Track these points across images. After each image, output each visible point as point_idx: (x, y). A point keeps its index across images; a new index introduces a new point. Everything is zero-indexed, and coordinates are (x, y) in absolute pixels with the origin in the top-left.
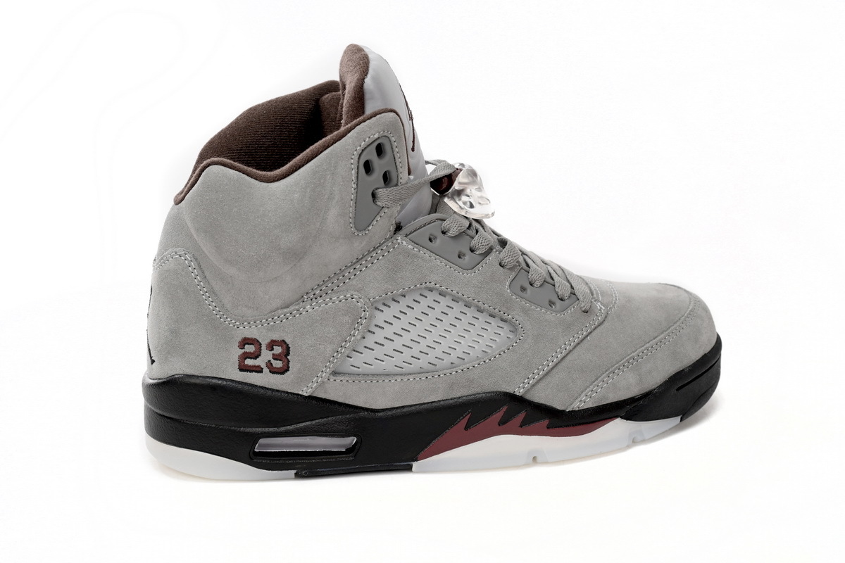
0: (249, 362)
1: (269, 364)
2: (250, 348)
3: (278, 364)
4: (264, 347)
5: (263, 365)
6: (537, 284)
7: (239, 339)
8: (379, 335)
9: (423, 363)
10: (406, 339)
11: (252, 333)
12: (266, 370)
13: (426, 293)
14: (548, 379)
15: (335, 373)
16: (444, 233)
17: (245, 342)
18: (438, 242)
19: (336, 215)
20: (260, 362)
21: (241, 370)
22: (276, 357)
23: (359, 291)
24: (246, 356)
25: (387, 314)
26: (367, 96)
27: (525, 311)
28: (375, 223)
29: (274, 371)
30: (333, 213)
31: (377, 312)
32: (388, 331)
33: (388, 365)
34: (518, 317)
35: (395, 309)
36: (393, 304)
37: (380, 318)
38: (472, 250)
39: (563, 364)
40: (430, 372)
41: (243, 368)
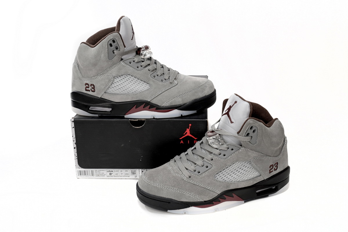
0: (87, 89)
1: (91, 89)
2: (87, 86)
3: (93, 90)
4: (90, 86)
5: (90, 90)
6: (159, 75)
7: (85, 83)
8: (115, 85)
9: (126, 92)
10: (122, 86)
11: (87, 82)
12: (91, 91)
13: (128, 75)
14: (157, 98)
15: (105, 93)
16: (134, 61)
17: (86, 84)
18: (132, 64)
19: (103, 56)
20: (89, 89)
21: (86, 91)
22: (92, 88)
23: (111, 74)
24: (87, 87)
25: (118, 80)
26: (121, 24)
27: (153, 81)
28: (114, 58)
29: (92, 91)
30: (102, 55)
31: (115, 79)
32: (118, 84)
33: (117, 92)
34: (151, 82)
35: (120, 79)
36: (119, 78)
37: (116, 80)
38: (141, 66)
39: (161, 94)
40: (128, 94)
41: (86, 90)
